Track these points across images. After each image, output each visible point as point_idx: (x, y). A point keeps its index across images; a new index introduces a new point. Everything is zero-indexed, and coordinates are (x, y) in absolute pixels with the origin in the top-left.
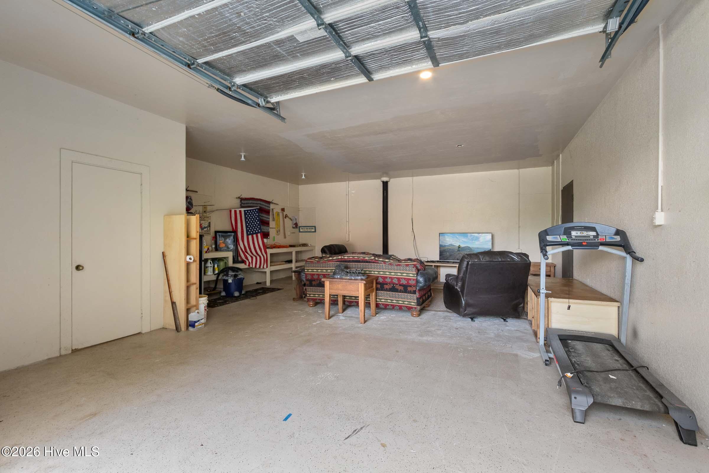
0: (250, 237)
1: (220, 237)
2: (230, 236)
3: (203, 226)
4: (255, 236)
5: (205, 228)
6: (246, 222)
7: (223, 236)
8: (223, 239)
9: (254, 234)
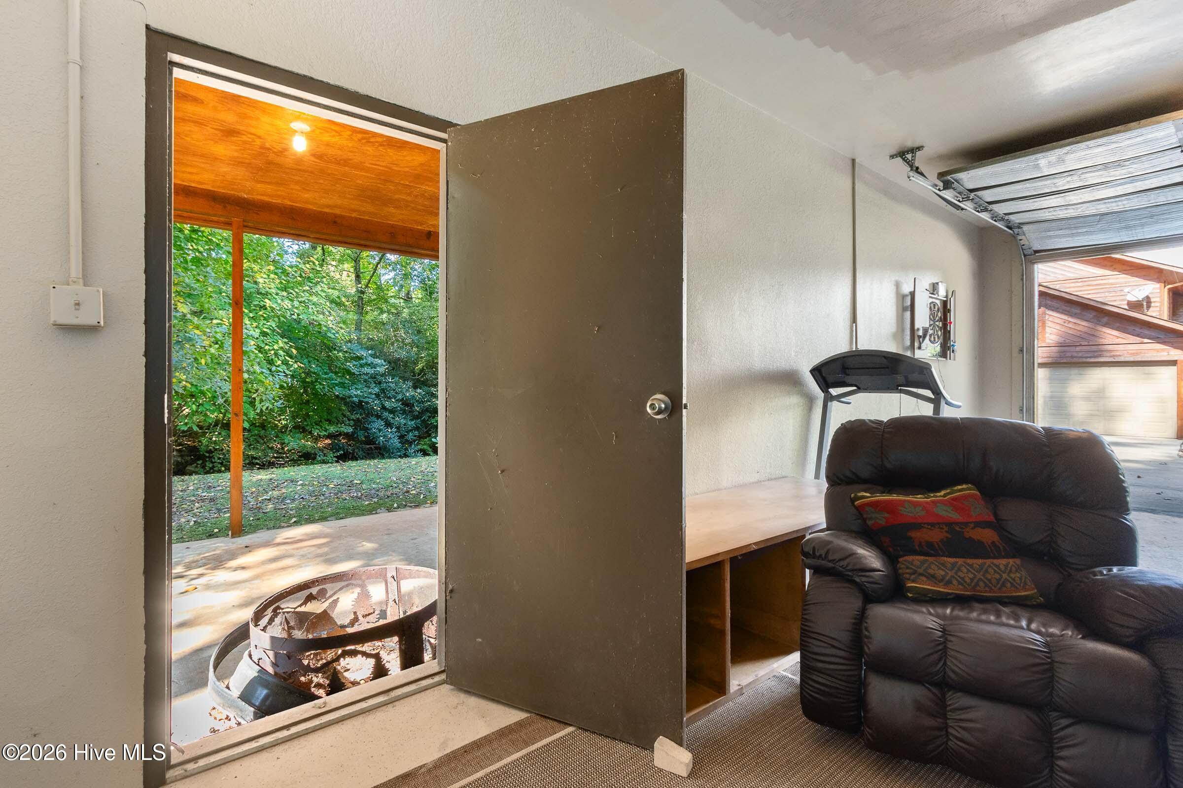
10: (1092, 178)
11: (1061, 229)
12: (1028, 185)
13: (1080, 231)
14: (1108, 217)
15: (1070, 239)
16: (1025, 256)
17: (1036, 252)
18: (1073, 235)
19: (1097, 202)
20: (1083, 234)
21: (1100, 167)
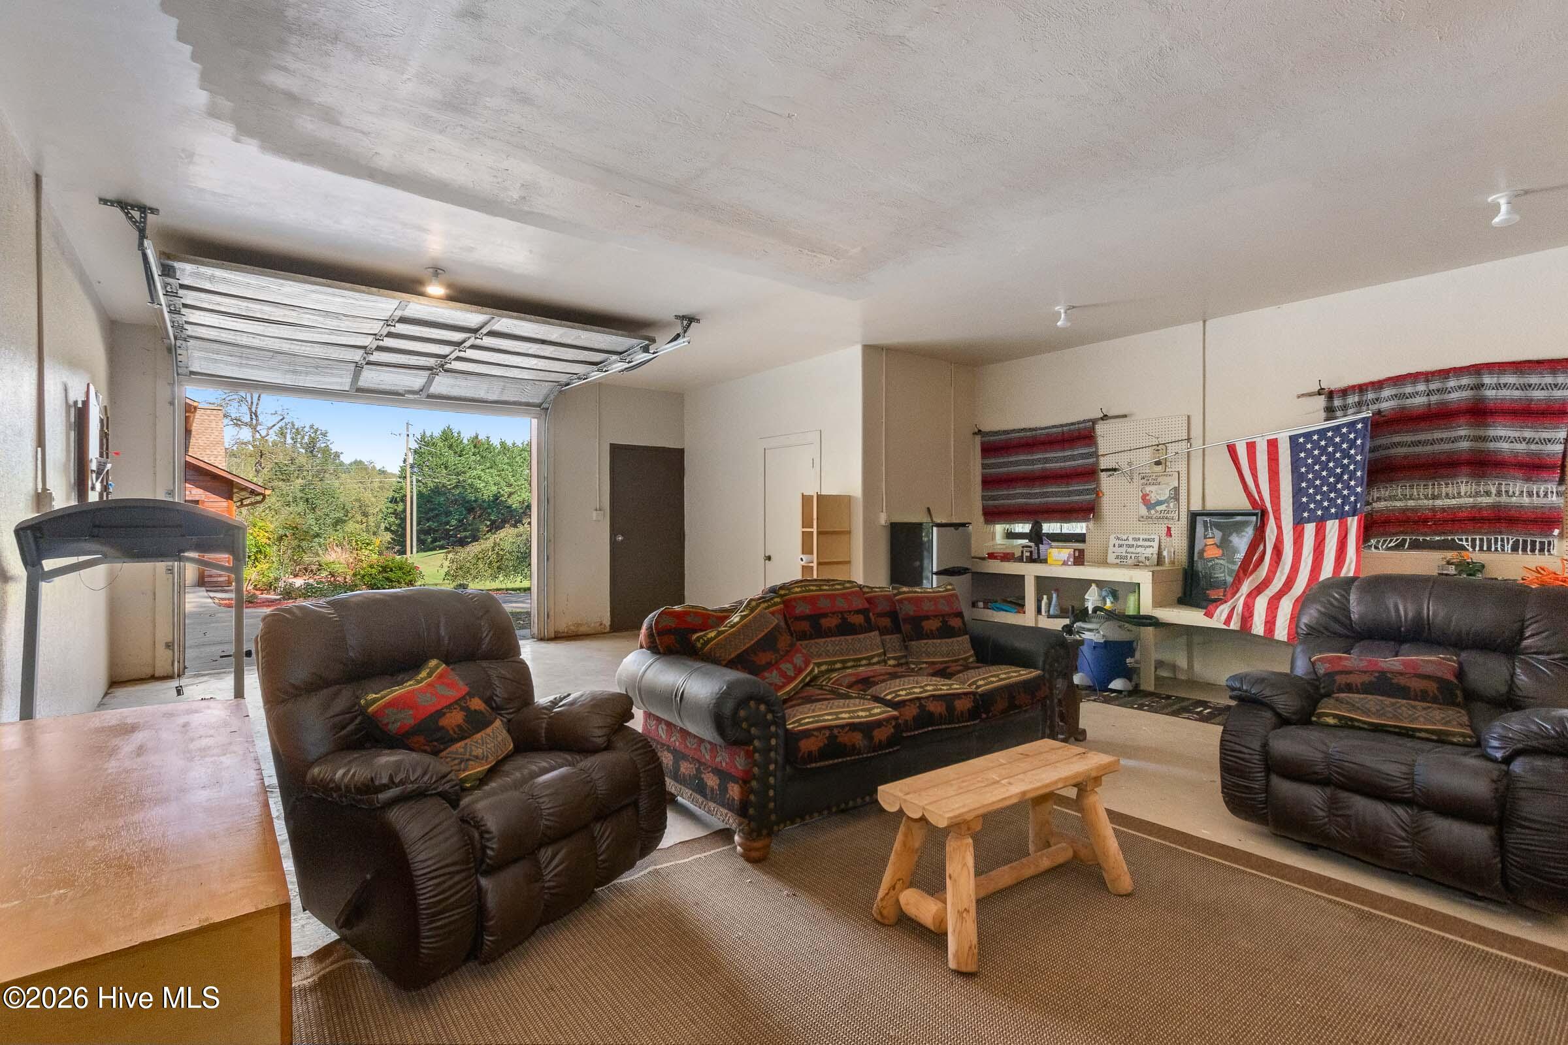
0: (1310, 529)
1: (1206, 530)
2: (1245, 524)
3: (1153, 498)
4: (1332, 527)
5: (1160, 503)
6: (1297, 477)
7: (1218, 526)
8: (1218, 534)
9: (1333, 517)
10: (306, 319)
11: (231, 356)
12: (240, 303)
13: (250, 363)
14: (280, 357)
15: (238, 369)
16: (178, 374)
17: (192, 373)
18: (241, 365)
19: (285, 341)
20: (253, 367)
21: (322, 313)
